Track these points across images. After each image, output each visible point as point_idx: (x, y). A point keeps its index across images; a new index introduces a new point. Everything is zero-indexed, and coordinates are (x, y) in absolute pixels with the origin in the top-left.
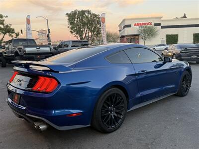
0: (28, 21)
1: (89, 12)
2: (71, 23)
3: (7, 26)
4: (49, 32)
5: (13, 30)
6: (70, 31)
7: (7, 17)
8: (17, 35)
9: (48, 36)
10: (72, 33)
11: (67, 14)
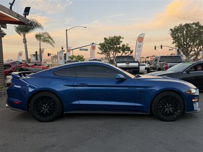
0: (140, 39)
3: (124, 45)
7: (123, 38)
8: (131, 52)
11: (171, 30)
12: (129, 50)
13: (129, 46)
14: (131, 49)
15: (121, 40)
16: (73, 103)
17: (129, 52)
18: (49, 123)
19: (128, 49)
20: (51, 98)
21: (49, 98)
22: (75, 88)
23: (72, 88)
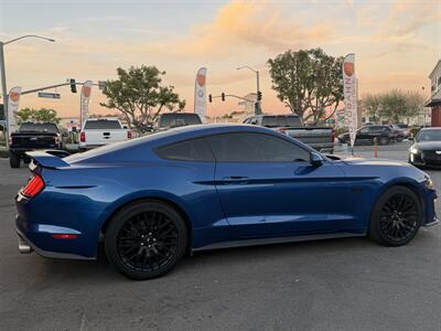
0: (201, 80)
1: (317, 53)
2: (278, 79)
3: (166, 90)
4: (259, 99)
5: (177, 96)
6: (279, 96)
7: (164, 73)
8: (182, 106)
9: (257, 105)
10: (282, 99)
11: (270, 61)
12: (176, 101)
13: (174, 92)
14: (181, 99)
15: (159, 76)
16: (216, 224)
17: (177, 105)
18: (157, 280)
19: (174, 98)
20: (165, 217)
21: (159, 217)
22: (219, 187)
23: (212, 187)
